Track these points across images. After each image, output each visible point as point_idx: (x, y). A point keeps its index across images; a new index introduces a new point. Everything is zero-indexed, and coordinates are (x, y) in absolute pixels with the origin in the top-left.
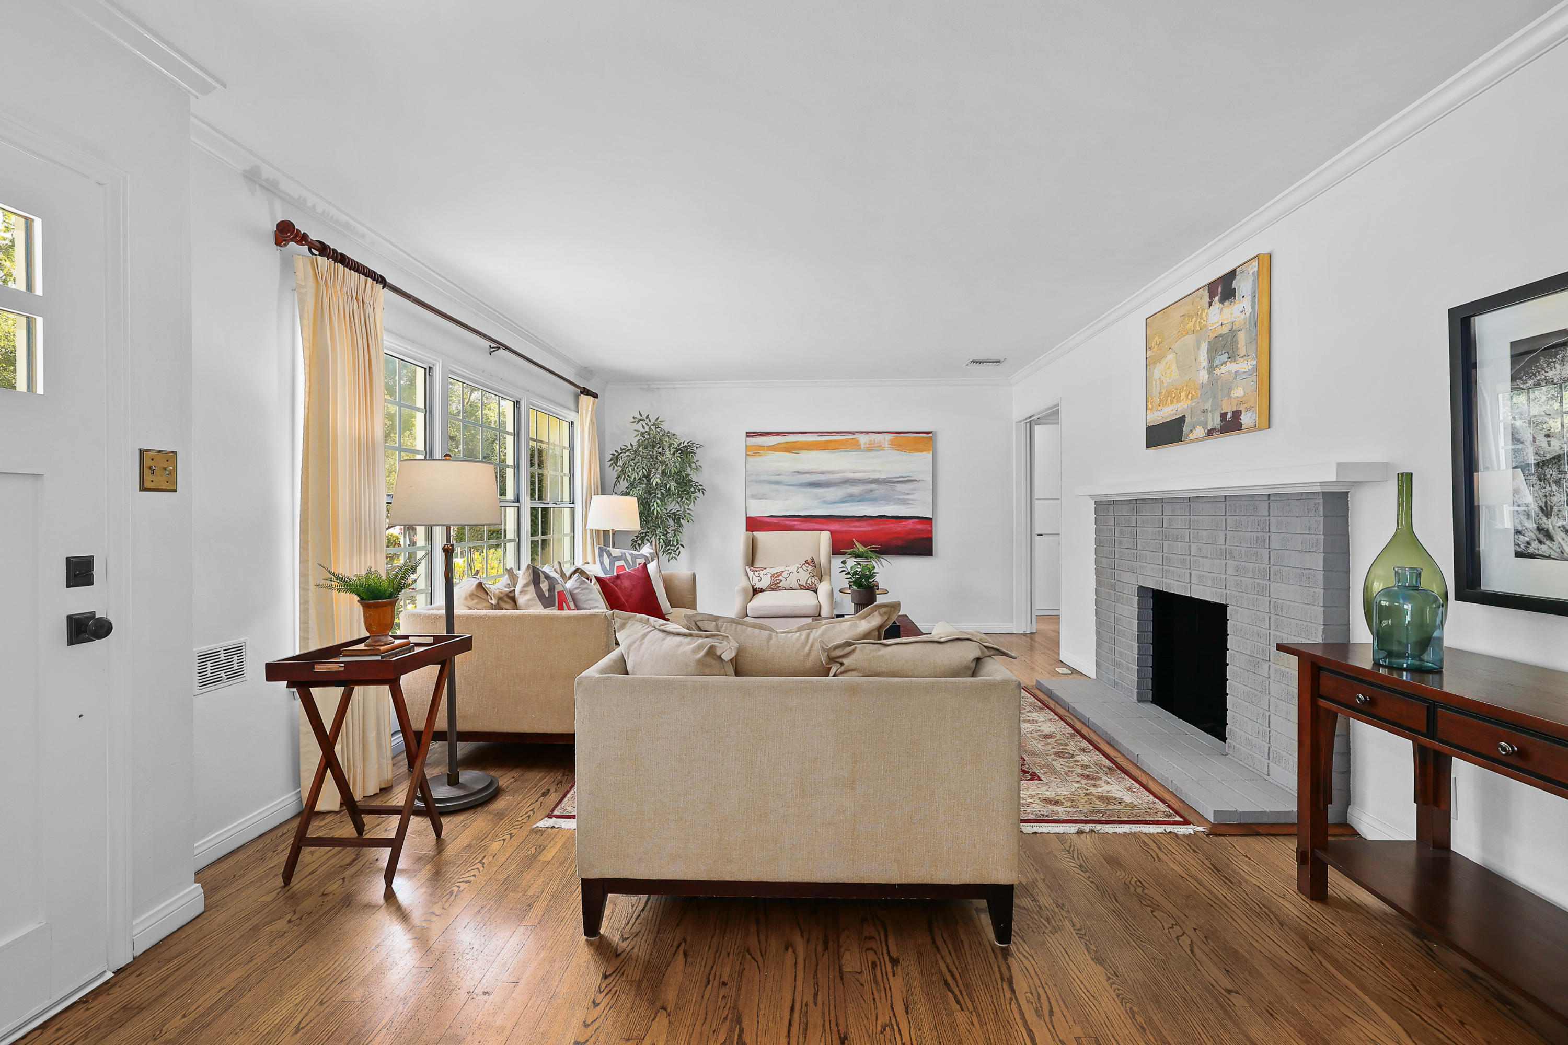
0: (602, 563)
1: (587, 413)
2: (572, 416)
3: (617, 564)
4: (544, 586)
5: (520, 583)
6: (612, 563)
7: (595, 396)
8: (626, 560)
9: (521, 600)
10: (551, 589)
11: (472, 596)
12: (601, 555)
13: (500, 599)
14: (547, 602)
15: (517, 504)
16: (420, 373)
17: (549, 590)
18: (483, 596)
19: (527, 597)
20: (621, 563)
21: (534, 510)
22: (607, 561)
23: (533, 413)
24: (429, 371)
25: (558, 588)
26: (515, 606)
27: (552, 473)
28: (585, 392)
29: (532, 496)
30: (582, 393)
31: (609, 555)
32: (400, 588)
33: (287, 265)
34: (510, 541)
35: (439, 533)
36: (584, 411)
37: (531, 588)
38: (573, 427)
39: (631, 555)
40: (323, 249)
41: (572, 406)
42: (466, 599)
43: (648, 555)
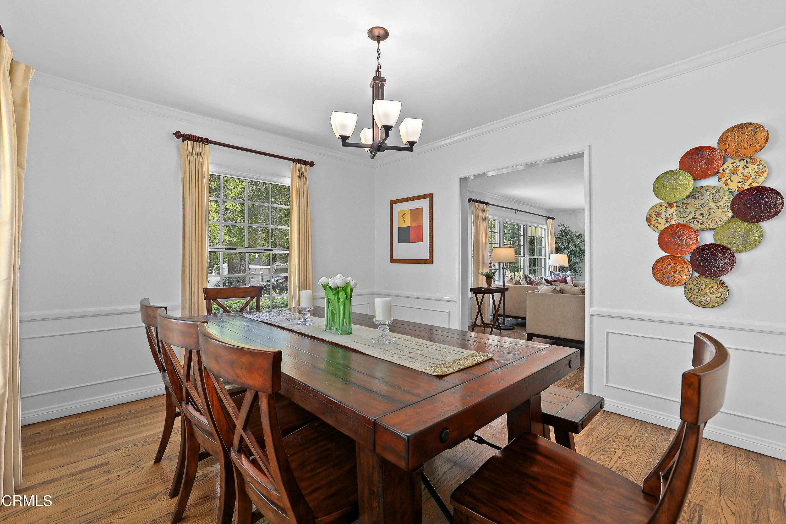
0: (551, 276)
1: (550, 225)
2: (545, 227)
3: (556, 277)
4: (528, 279)
5: (522, 278)
6: (555, 277)
7: (553, 219)
8: (560, 276)
9: (522, 283)
10: (530, 280)
11: (509, 281)
12: (551, 274)
13: (516, 282)
14: (529, 283)
15: (524, 257)
16: (496, 222)
17: (529, 281)
18: (512, 281)
19: (523, 282)
20: (558, 277)
21: (530, 260)
22: (553, 276)
23: (529, 228)
24: (498, 222)
25: (532, 280)
26: (520, 283)
27: (537, 247)
28: (549, 218)
29: (530, 255)
30: (548, 219)
31: (554, 274)
32: (493, 276)
33: (470, 206)
34: (522, 268)
35: (501, 264)
36: (549, 225)
37: (524, 279)
38: (545, 231)
39: (562, 274)
40: (477, 201)
41: (545, 223)
42: (508, 282)
43: (568, 275)
